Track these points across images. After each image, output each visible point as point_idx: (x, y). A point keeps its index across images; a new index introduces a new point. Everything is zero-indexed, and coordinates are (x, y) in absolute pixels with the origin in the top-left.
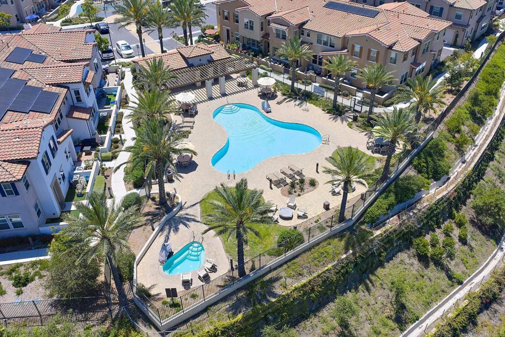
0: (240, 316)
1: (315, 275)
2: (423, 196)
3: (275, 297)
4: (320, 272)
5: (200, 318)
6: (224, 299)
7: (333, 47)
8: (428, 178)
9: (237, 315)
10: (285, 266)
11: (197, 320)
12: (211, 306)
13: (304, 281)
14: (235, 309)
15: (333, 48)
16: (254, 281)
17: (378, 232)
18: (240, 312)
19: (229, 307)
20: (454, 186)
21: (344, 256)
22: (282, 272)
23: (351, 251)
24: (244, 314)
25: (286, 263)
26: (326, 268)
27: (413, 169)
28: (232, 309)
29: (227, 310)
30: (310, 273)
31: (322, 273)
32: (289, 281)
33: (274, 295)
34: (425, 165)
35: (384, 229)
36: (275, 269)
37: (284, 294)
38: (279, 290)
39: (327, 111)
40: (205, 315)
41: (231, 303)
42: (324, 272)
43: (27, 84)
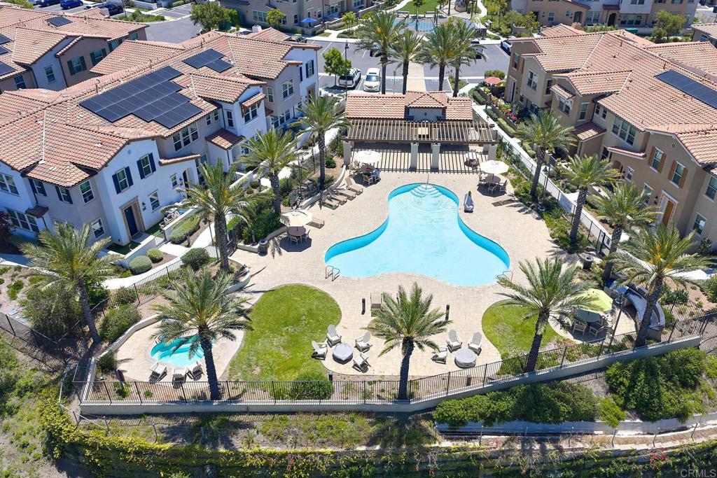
0: (168, 446)
1: (300, 450)
2: (596, 432)
3: (226, 448)
4: (310, 450)
5: (129, 422)
6: (168, 416)
7: (632, 143)
8: (624, 408)
9: (168, 442)
10: (269, 417)
11: (124, 422)
12: (148, 414)
13: (279, 449)
14: (171, 434)
15: (630, 146)
16: (217, 414)
17: (447, 444)
18: (174, 441)
19: (168, 428)
20: (675, 445)
21: (363, 448)
22: (258, 422)
23: (378, 447)
24: (174, 445)
25: (273, 413)
26: (322, 450)
27: (601, 380)
28: (168, 433)
29: (162, 430)
30: (295, 443)
31: (310, 453)
32: (261, 437)
33: (228, 444)
34: (627, 383)
35: (461, 444)
36: (254, 413)
37: (240, 450)
38: (239, 443)
39: (555, 239)
40: (135, 422)
41: (172, 423)
42: (315, 453)
43: (180, 92)
